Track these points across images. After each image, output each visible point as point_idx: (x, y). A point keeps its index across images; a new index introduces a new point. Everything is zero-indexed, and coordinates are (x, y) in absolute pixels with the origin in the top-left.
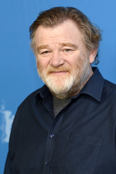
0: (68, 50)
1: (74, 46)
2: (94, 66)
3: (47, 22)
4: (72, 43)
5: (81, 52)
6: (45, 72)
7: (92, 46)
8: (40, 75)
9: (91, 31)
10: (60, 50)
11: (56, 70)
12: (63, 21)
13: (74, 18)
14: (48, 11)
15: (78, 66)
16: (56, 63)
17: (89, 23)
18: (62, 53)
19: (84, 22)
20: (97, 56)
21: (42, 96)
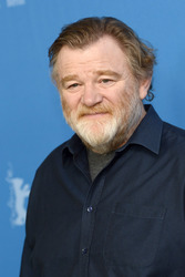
0: (106, 81)
1: (115, 74)
2: (147, 103)
3: (75, 41)
4: (112, 70)
5: (127, 83)
6: (74, 115)
7: (142, 73)
8: (67, 120)
9: (140, 51)
10: (95, 81)
11: (91, 112)
12: (97, 38)
13: (113, 34)
14: (75, 24)
15: (123, 105)
16: (90, 101)
17: (137, 39)
18: (97, 85)
19: (129, 38)
20: (151, 87)
21: (71, 151)
